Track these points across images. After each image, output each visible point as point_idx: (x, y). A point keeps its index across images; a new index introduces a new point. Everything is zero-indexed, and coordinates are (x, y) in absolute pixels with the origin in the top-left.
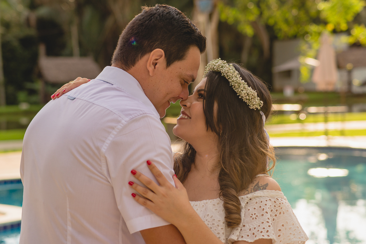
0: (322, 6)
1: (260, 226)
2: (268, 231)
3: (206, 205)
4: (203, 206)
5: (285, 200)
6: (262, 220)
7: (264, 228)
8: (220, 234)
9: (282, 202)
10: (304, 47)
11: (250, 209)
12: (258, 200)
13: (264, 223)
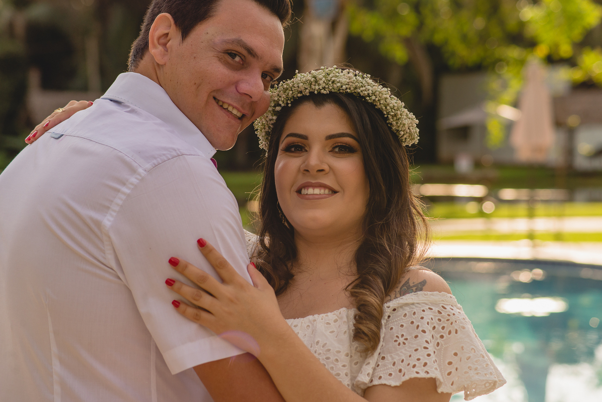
0: (529, 13)
1: (412, 356)
2: (425, 364)
3: (313, 325)
4: (308, 326)
5: (458, 308)
6: (415, 346)
7: (419, 359)
8: (340, 376)
9: (453, 312)
10: (493, 84)
11: (393, 327)
12: (407, 310)
13: (419, 351)
